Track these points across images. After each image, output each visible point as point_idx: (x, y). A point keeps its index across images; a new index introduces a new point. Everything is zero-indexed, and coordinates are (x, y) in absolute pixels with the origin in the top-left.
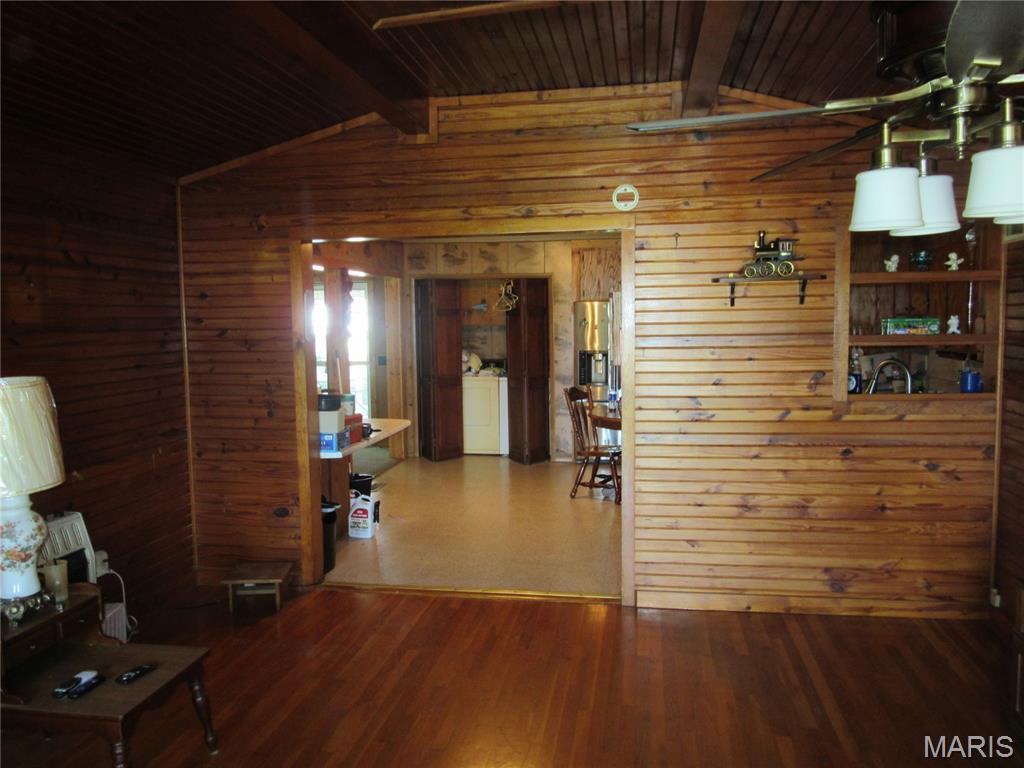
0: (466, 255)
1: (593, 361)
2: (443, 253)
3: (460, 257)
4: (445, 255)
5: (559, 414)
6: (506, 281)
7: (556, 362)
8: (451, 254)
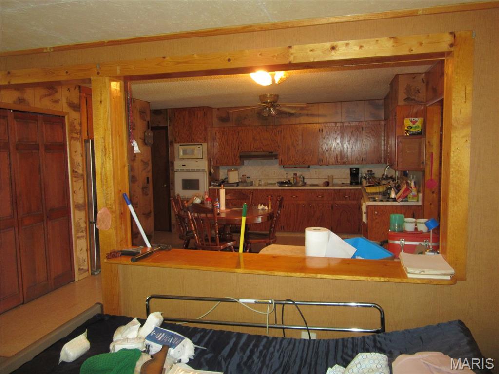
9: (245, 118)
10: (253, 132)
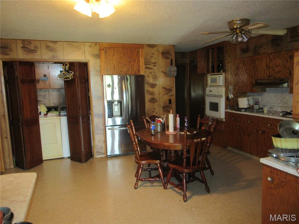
0: (37, 47)
1: (113, 105)
2: (22, 45)
3: (33, 49)
4: (23, 47)
5: (97, 133)
6: (63, 63)
7: (94, 107)
8: (27, 46)
9: (261, 47)
10: (266, 60)
